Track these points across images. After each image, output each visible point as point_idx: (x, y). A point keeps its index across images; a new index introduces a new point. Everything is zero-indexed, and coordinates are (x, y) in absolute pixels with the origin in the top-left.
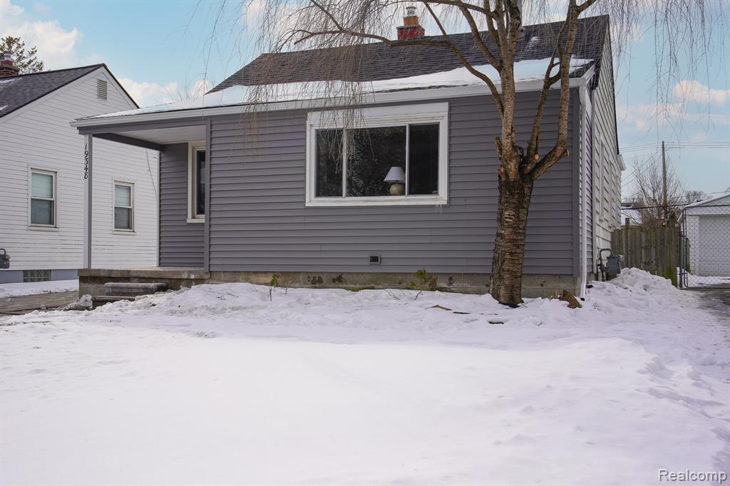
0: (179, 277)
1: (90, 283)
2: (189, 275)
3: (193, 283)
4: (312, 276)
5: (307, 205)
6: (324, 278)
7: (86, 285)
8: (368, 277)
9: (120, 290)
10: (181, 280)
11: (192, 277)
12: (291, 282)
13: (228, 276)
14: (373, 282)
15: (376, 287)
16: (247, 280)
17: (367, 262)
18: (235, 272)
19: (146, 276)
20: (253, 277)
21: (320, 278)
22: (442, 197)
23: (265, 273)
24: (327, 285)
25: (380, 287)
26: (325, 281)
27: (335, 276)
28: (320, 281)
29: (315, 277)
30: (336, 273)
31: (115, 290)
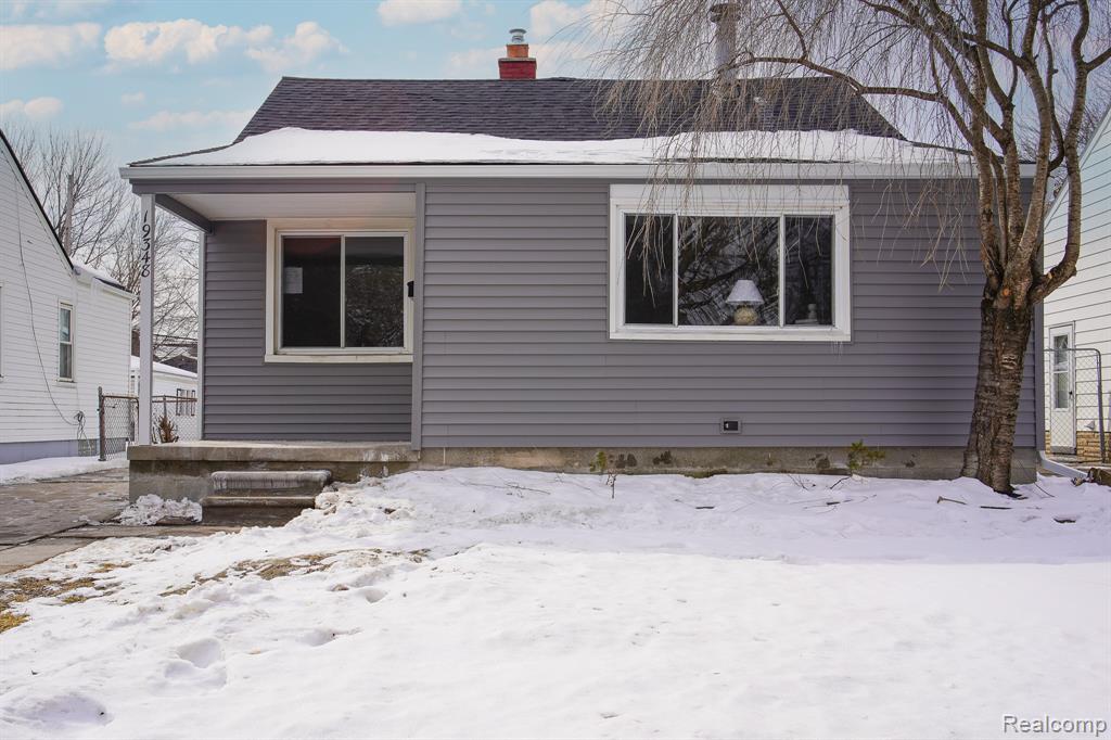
0: (356, 459)
1: (156, 473)
2: (378, 456)
3: (386, 470)
4: (617, 454)
5: (613, 336)
6: (639, 456)
7: (146, 478)
8: (715, 455)
9: (247, 486)
10: (361, 463)
11: (385, 458)
12: (577, 464)
13: (456, 456)
14: (723, 461)
15: (729, 470)
16: (493, 463)
17: (716, 431)
18: (471, 449)
19: (285, 457)
20: (507, 458)
21: (631, 458)
22: (842, 327)
23: (530, 449)
24: (645, 469)
25: (738, 470)
26: (638, 460)
27: (658, 454)
28: (632, 461)
29: (622, 456)
30: (660, 448)
31: (233, 486)
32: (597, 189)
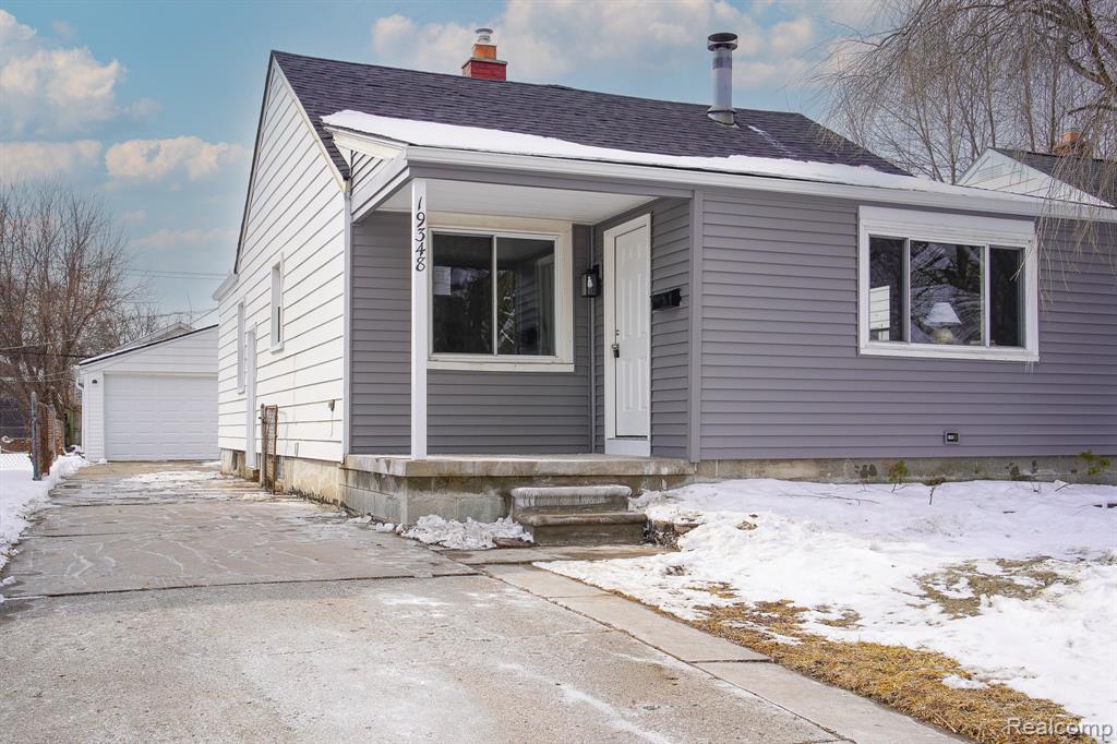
0: (639, 473)
1: (436, 491)
2: (658, 469)
3: (664, 483)
4: (861, 465)
5: (862, 352)
6: (879, 467)
7: (426, 496)
8: (937, 464)
9: (555, 502)
10: (641, 477)
11: (665, 471)
12: (829, 475)
13: (727, 468)
14: (943, 470)
15: (947, 478)
16: (760, 475)
17: (939, 442)
18: (740, 461)
19: (570, 472)
20: (770, 469)
21: (872, 467)
22: (1030, 350)
23: (790, 461)
24: (883, 478)
25: (953, 478)
26: (879, 471)
27: (892, 463)
28: (873, 472)
29: (865, 466)
30: (895, 459)
31: (542, 503)
32: (847, 209)
